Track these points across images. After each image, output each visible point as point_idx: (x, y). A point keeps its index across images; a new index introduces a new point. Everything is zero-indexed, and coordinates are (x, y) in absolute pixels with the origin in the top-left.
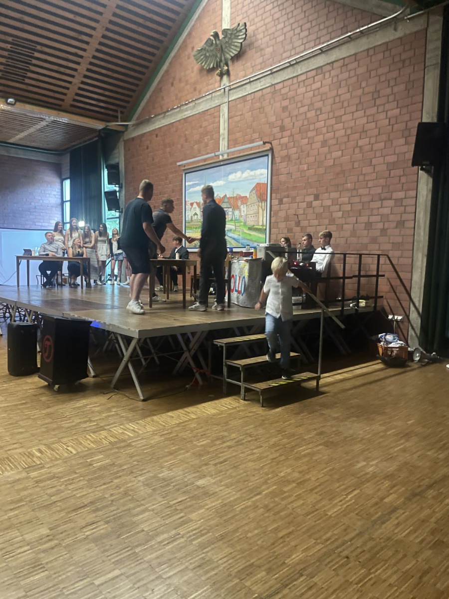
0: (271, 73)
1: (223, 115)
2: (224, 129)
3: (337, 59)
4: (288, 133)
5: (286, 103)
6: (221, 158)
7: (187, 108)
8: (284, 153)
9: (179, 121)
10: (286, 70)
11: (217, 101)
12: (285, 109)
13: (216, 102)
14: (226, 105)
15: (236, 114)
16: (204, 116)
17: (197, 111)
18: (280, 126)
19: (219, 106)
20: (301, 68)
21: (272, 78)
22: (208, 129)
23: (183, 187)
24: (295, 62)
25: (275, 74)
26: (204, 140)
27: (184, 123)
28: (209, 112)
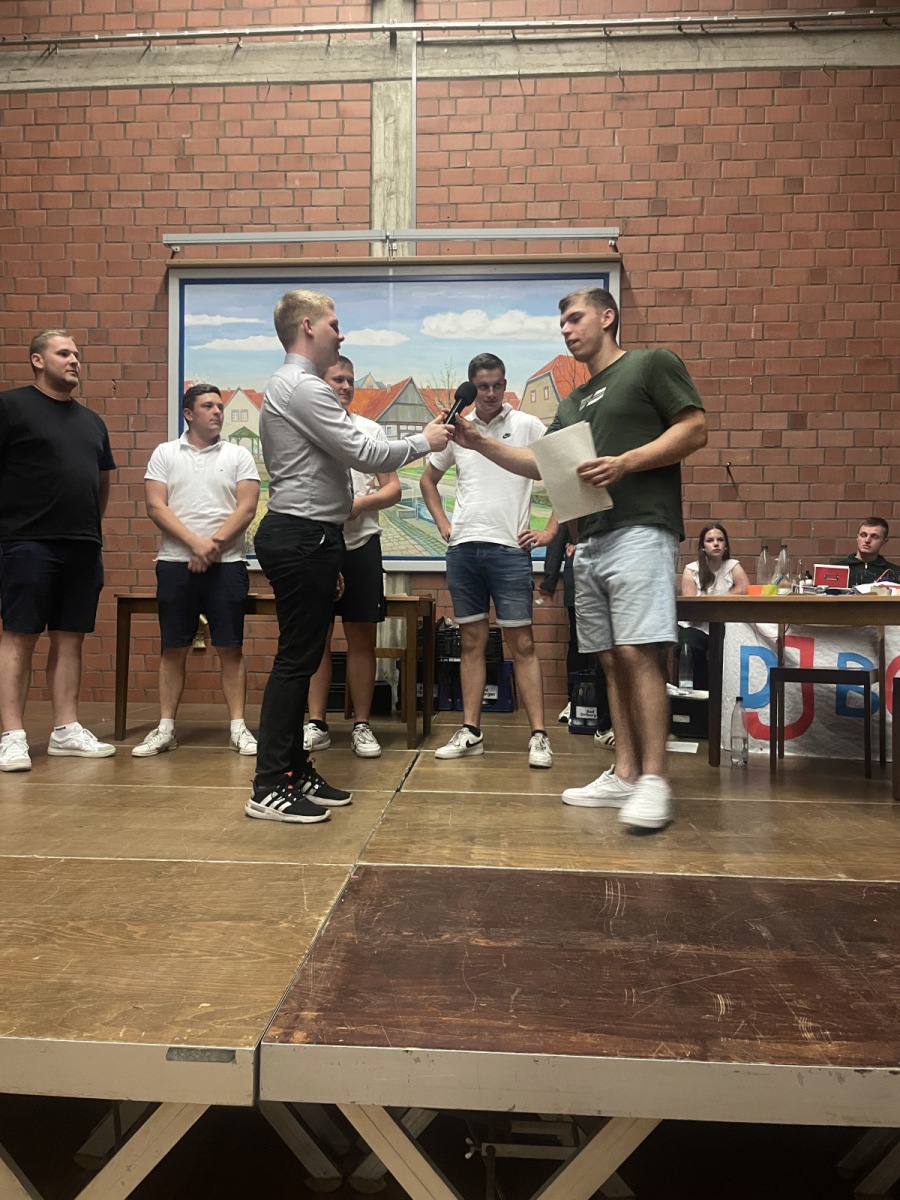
0: (608, 39)
1: (392, 116)
2: (397, 162)
4: (684, 224)
5: (674, 136)
6: (379, 252)
7: (187, 53)
8: (671, 280)
9: (140, 87)
10: (665, 45)
11: (355, 65)
12: (667, 152)
13: (355, 68)
14: (405, 87)
15: (453, 127)
16: (288, 99)
17: (249, 74)
18: (650, 199)
19: (369, 85)
20: (724, 54)
21: (612, 54)
22: (311, 146)
23: (168, 328)
24: (699, 31)
25: (620, 43)
26: (286, 180)
27: (171, 101)
28: (317, 92)
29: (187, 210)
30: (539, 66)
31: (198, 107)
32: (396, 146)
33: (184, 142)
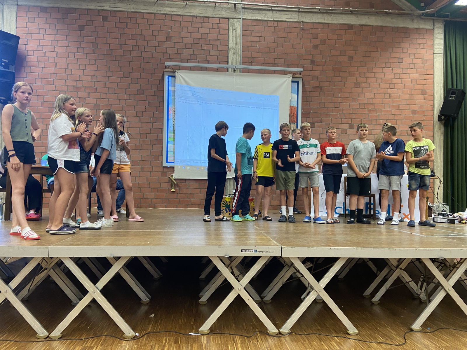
0: (299, 12)
1: (235, 30)
2: (236, 44)
3: (367, 24)
4: (320, 68)
5: (317, 42)
6: (230, 71)
7: (170, 4)
8: (316, 84)
10: (315, 15)
11: (223, 13)
12: (316, 47)
13: (223, 14)
14: (239, 21)
15: (253, 34)
16: (203, 22)
17: (190, 13)
18: (310, 60)
19: (228, 19)
20: (332, 19)
21: (300, 16)
22: (210, 37)
23: (164, 91)
24: (325, 11)
25: (302, 13)
26: (202, 47)
27: (165, 19)
28: (211, 20)
29: (170, 54)
30: (279, 18)
31: (174, 21)
32: (236, 39)
33: (169, 32)
